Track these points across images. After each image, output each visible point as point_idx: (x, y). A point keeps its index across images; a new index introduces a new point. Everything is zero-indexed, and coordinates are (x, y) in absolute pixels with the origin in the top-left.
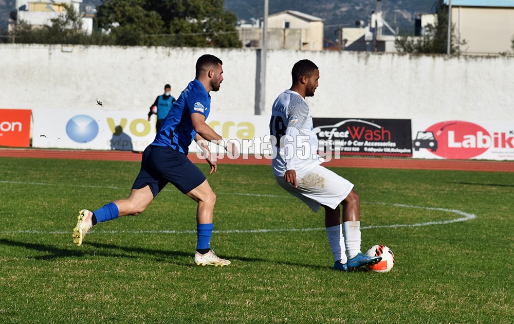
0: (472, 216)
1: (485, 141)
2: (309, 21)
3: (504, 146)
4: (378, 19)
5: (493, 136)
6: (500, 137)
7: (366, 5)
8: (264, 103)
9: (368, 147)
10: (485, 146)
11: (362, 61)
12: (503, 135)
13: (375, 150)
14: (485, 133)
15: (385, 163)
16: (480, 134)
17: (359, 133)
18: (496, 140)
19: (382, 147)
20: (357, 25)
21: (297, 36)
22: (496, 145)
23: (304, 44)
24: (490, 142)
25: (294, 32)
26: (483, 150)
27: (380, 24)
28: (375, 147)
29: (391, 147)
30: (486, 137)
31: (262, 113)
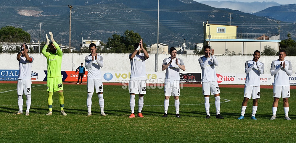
0: (229, 100)
1: (221, 79)
2: (164, 45)
3: (227, 80)
4: (184, 45)
5: (224, 77)
6: (226, 77)
7: (179, 41)
8: (158, 69)
9: (189, 81)
10: (222, 80)
11: (185, 57)
12: (227, 77)
13: (191, 82)
14: (222, 77)
15: (193, 85)
16: (220, 77)
17: (186, 77)
18: (225, 78)
19: (193, 81)
20: (179, 47)
21: (161, 50)
22: (225, 80)
23: (163, 52)
24: (223, 79)
25: (160, 49)
26: (221, 81)
27: (185, 46)
28: (190, 81)
29: (195, 81)
30: (222, 78)
31: (157, 71)
